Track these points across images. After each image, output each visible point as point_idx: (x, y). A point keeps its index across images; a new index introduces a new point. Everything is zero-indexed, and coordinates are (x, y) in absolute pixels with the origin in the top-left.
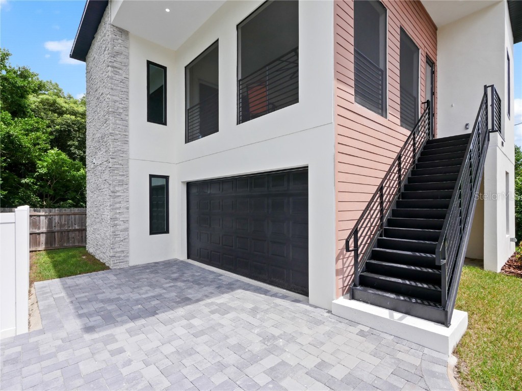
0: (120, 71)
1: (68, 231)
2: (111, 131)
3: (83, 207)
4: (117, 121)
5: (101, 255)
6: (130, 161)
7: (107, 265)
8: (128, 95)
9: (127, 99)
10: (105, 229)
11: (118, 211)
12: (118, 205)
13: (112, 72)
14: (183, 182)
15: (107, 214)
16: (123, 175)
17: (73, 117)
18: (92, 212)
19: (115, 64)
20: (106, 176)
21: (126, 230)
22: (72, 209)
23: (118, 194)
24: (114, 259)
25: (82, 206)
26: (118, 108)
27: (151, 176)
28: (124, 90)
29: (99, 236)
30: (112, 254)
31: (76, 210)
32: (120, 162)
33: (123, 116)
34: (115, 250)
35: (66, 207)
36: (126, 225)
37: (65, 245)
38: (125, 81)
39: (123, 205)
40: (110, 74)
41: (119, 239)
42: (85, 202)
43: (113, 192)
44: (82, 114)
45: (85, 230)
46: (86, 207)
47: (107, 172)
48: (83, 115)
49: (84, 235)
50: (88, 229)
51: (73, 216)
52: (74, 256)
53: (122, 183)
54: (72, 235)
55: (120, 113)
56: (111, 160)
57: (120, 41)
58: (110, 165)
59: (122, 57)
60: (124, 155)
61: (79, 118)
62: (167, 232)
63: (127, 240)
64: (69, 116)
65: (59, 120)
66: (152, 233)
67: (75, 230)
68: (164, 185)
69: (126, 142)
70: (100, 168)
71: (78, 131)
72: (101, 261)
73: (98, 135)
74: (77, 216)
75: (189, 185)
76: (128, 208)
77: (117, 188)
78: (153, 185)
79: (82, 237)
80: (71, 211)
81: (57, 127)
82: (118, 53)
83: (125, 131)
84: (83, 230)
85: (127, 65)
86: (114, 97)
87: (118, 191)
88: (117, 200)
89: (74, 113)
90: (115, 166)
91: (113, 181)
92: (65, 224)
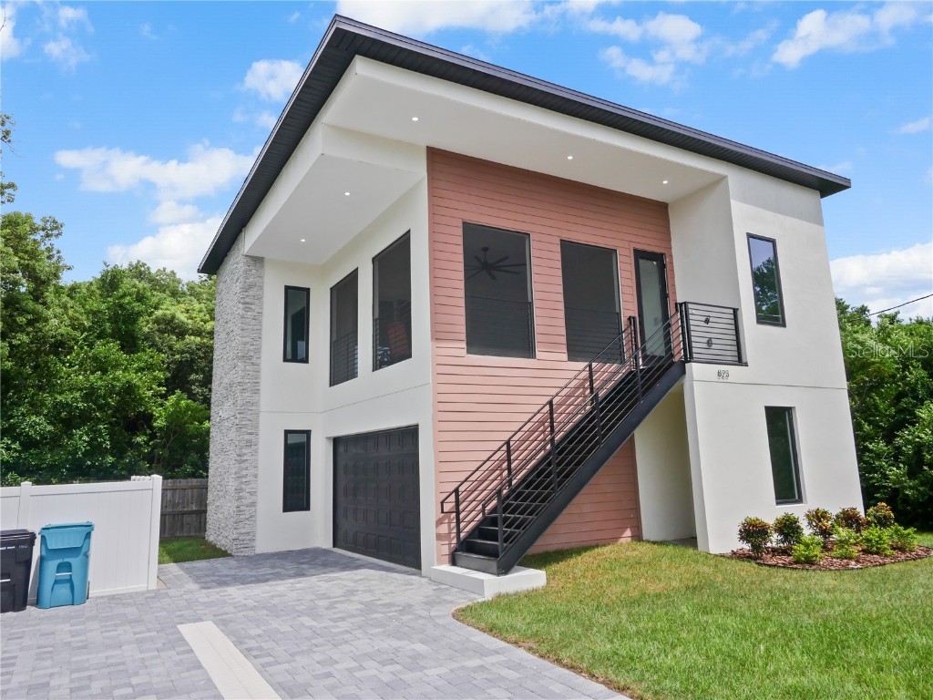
0: (252, 306)
1: (183, 514)
2: (239, 380)
3: (203, 477)
4: (247, 367)
5: (223, 542)
6: (261, 414)
7: (229, 552)
8: (260, 334)
9: (260, 338)
10: (229, 505)
11: (244, 480)
12: (244, 472)
13: (243, 309)
14: (328, 438)
15: (232, 485)
16: (251, 434)
17: (198, 339)
18: (215, 483)
19: (247, 300)
20: (232, 434)
21: (253, 504)
22: (189, 480)
23: (245, 458)
24: (237, 542)
25: (201, 476)
26: (249, 350)
27: (287, 432)
28: (255, 328)
29: (221, 516)
30: (235, 536)
31: (194, 482)
32: (249, 417)
33: (254, 360)
34: (239, 531)
35: (181, 478)
36: (253, 498)
37: (178, 534)
38: (258, 318)
39: (252, 471)
40: (241, 311)
41: (244, 516)
42: (206, 470)
43: (239, 455)
44: (208, 333)
45: (205, 512)
46: (207, 476)
47: (233, 430)
48: (211, 334)
49: (203, 520)
50: (209, 508)
51: (190, 491)
52: (190, 545)
53: (249, 444)
54: (187, 519)
55: (250, 357)
56: (238, 416)
57: (253, 271)
58: (237, 421)
59: (255, 289)
60: (253, 408)
61: (205, 340)
62: (307, 508)
63: (253, 519)
64: (192, 338)
65: (178, 346)
66: (286, 509)
67: (191, 513)
68: (304, 443)
69: (257, 391)
70: (226, 424)
71: (203, 358)
72: (223, 549)
73: (226, 380)
74: (195, 491)
75: (336, 442)
76: (256, 476)
77: (244, 451)
78: (289, 442)
79: (200, 523)
80: (188, 482)
81: (177, 356)
82: (250, 287)
83: (256, 378)
84: (202, 513)
85: (260, 298)
86: (245, 339)
87: (245, 454)
88: (243, 465)
89: (198, 333)
90: (244, 423)
91: (240, 441)
92: (179, 504)
